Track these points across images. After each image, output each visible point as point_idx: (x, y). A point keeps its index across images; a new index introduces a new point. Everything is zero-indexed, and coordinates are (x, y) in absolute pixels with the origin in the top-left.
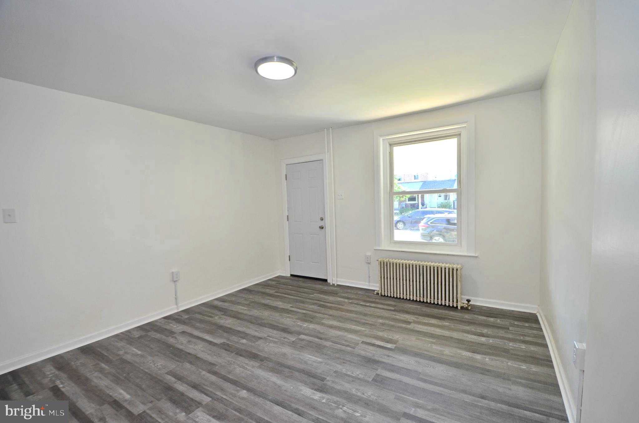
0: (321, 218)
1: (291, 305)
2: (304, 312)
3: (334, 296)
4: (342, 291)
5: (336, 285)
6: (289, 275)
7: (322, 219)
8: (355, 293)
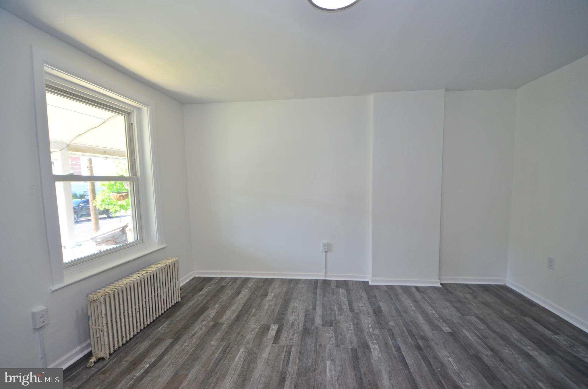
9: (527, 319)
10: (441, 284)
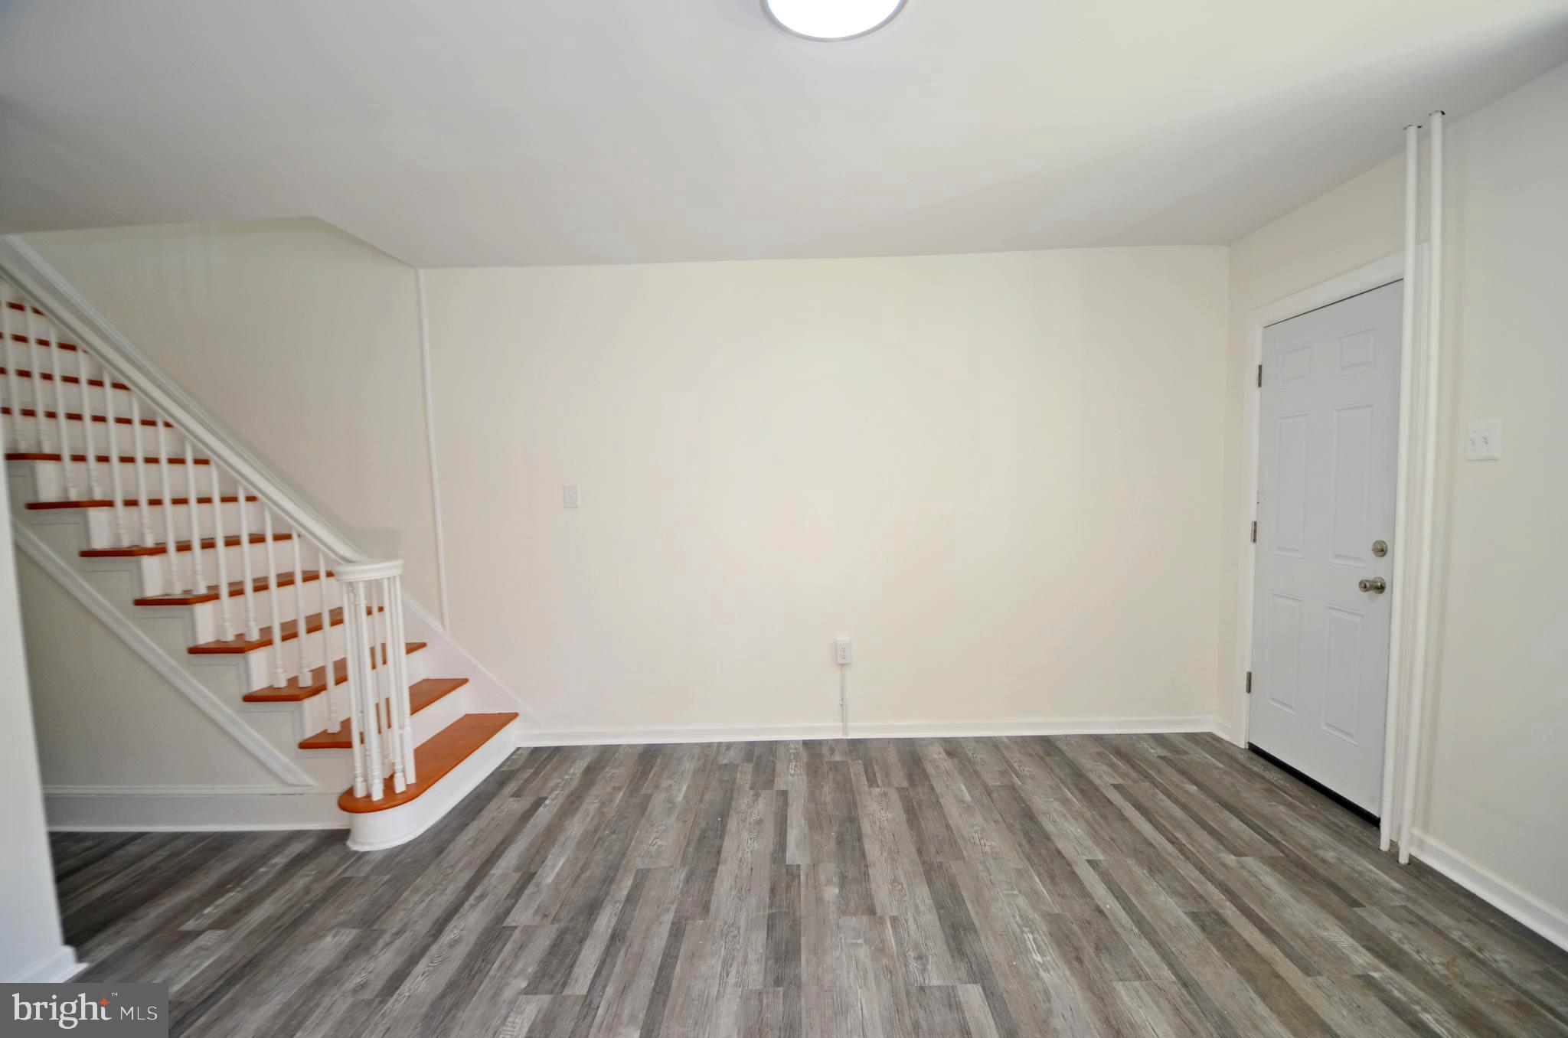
0: (1379, 547)
1: (1099, 856)
2: (1110, 904)
3: (1324, 905)
4: (1398, 902)
5: (1403, 859)
6: (1243, 744)
7: (1381, 550)
8: (1467, 944)
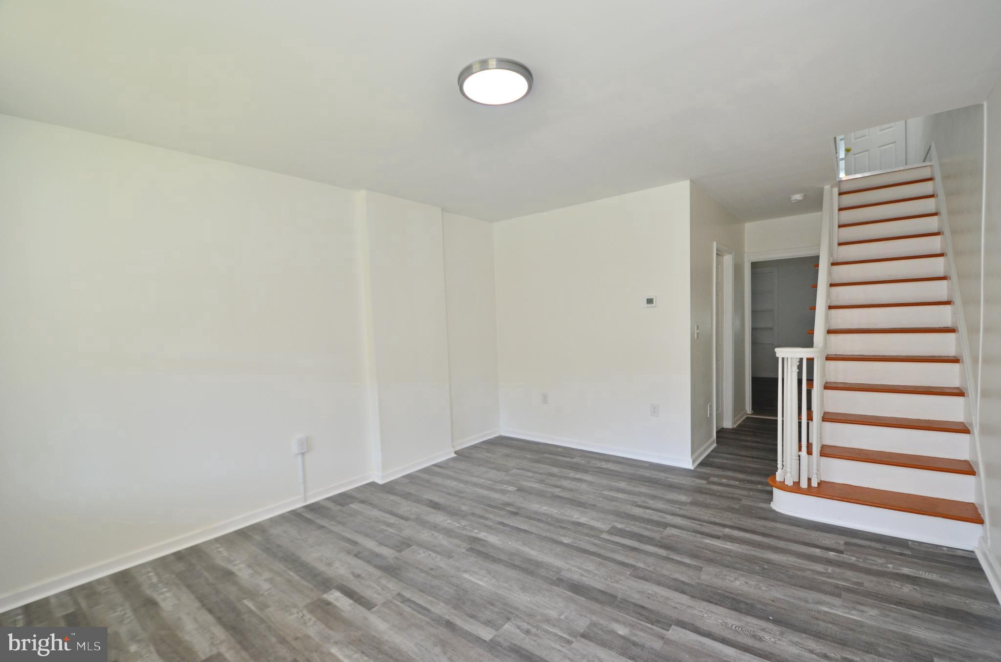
9: (546, 455)
10: (456, 453)
